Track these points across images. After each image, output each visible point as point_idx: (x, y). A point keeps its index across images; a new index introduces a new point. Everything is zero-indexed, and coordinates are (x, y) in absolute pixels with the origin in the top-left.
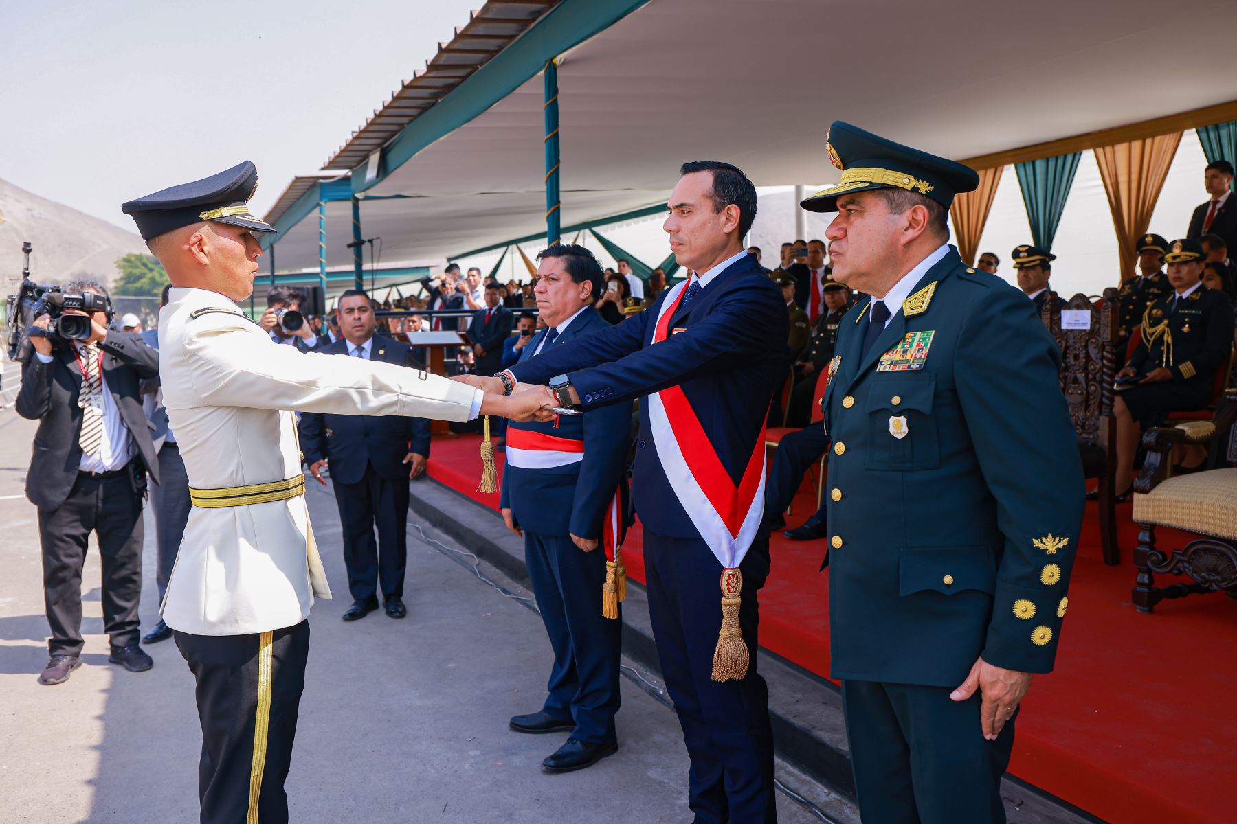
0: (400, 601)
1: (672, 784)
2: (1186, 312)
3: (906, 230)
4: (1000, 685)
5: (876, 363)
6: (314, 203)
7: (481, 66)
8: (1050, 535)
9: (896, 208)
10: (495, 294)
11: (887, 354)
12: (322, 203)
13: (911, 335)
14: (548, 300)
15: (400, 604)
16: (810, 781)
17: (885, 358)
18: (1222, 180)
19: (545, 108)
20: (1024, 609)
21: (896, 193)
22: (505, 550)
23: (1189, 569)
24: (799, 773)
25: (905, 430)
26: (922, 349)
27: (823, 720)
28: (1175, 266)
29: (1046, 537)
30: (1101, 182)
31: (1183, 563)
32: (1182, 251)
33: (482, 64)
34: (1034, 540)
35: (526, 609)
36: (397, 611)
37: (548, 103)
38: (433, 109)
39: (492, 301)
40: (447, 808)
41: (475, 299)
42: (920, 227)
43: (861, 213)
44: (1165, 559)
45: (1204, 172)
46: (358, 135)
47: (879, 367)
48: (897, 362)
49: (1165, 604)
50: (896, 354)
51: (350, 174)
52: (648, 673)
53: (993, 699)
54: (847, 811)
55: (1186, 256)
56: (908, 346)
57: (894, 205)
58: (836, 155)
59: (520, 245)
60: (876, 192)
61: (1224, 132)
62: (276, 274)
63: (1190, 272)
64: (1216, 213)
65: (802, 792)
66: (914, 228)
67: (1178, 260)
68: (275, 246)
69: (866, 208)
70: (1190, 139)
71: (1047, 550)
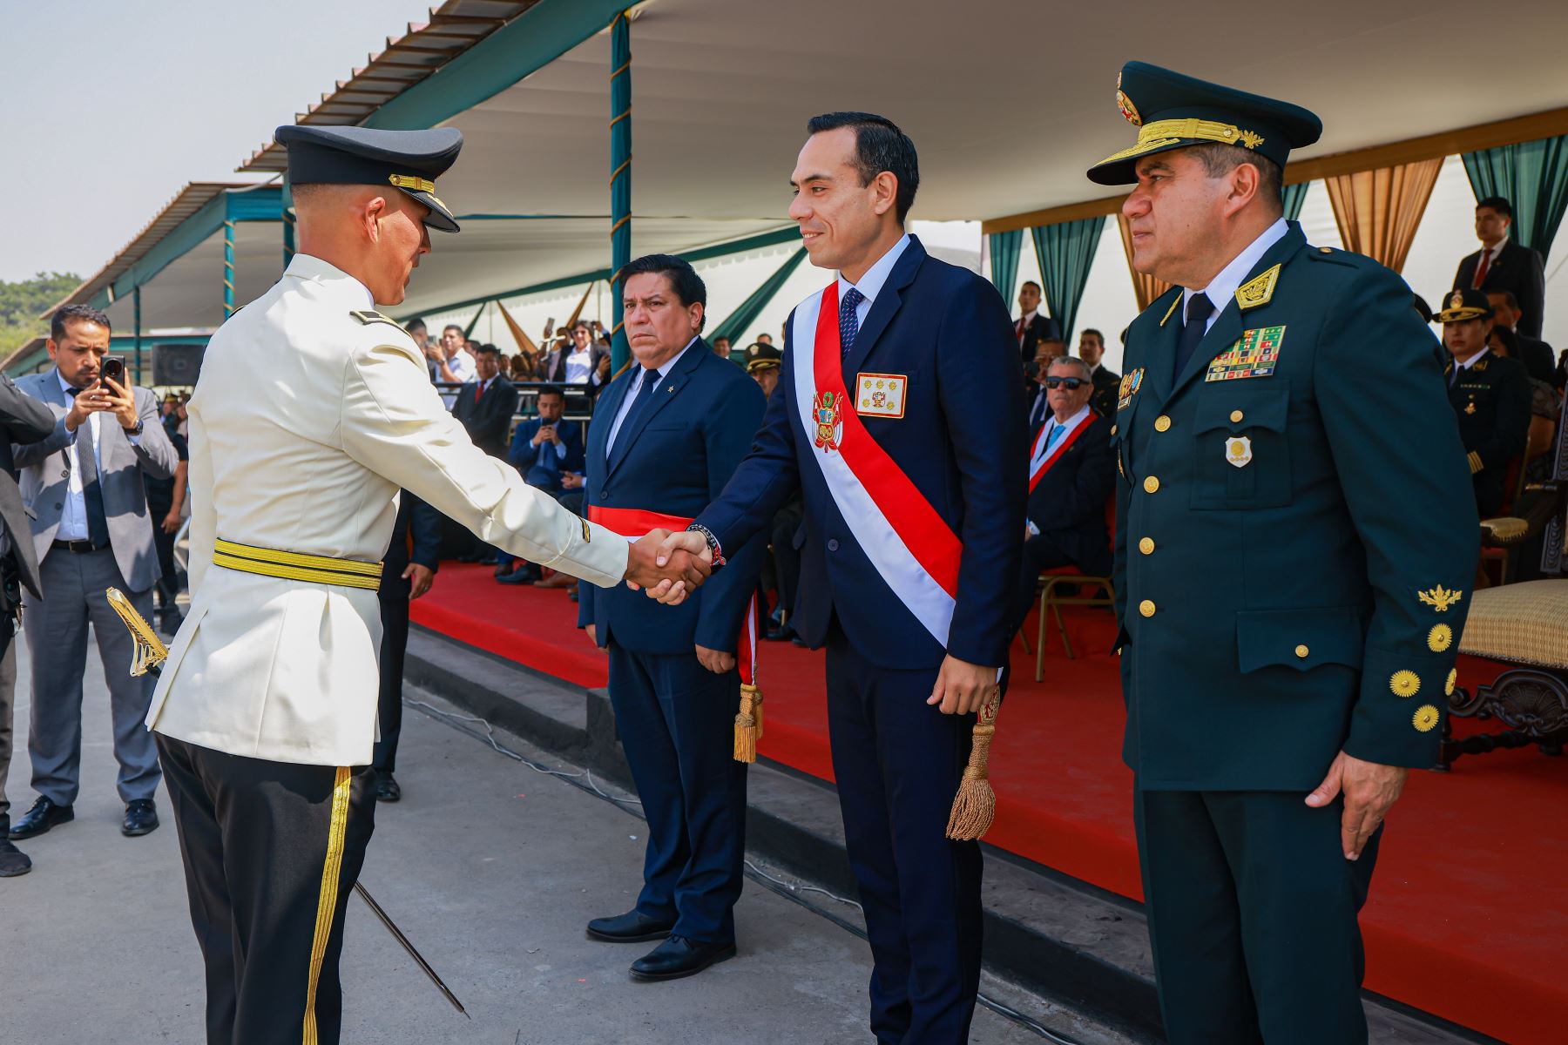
0: (391, 778)
1: (832, 1000)
2: (1470, 386)
3: (1231, 197)
4: (1370, 785)
5: (1205, 370)
6: (219, 222)
7: (507, 21)
8: (1439, 586)
9: (1216, 170)
10: (492, 361)
11: (1219, 358)
12: (230, 223)
13: (1252, 333)
14: (653, 331)
15: (391, 782)
16: (1020, 991)
17: (1216, 363)
18: (1497, 223)
19: (612, 81)
20: (1405, 683)
21: (1215, 150)
22: (536, 710)
23: (1499, 709)
24: (1003, 982)
25: (1248, 455)
26: (1270, 349)
27: (1034, 909)
28: (1455, 325)
29: (1435, 590)
30: (1335, 224)
31: (1491, 703)
32: (1463, 306)
33: (508, 18)
34: (1420, 593)
35: (574, 789)
36: (388, 792)
37: (616, 73)
38: (426, 83)
39: (486, 372)
40: (521, 1037)
41: (453, 370)
42: (1247, 193)
43: (1170, 179)
44: (1467, 698)
45: (1474, 211)
46: (305, 119)
47: (1208, 375)
48: (1235, 368)
49: (1464, 760)
50: (1233, 357)
51: (280, 181)
52: (768, 866)
53: (1361, 803)
54: (1078, 1025)
55: (1469, 312)
56: (1248, 347)
57: (1212, 166)
58: (1131, 106)
59: (504, 302)
60: (1189, 150)
61: (1497, 161)
62: (143, 334)
63: (1474, 334)
64: (1489, 266)
65: (1010, 1004)
66: (1240, 195)
67: (1458, 318)
68: (143, 290)
69: (1177, 171)
70: (1454, 169)
71: (1436, 606)
